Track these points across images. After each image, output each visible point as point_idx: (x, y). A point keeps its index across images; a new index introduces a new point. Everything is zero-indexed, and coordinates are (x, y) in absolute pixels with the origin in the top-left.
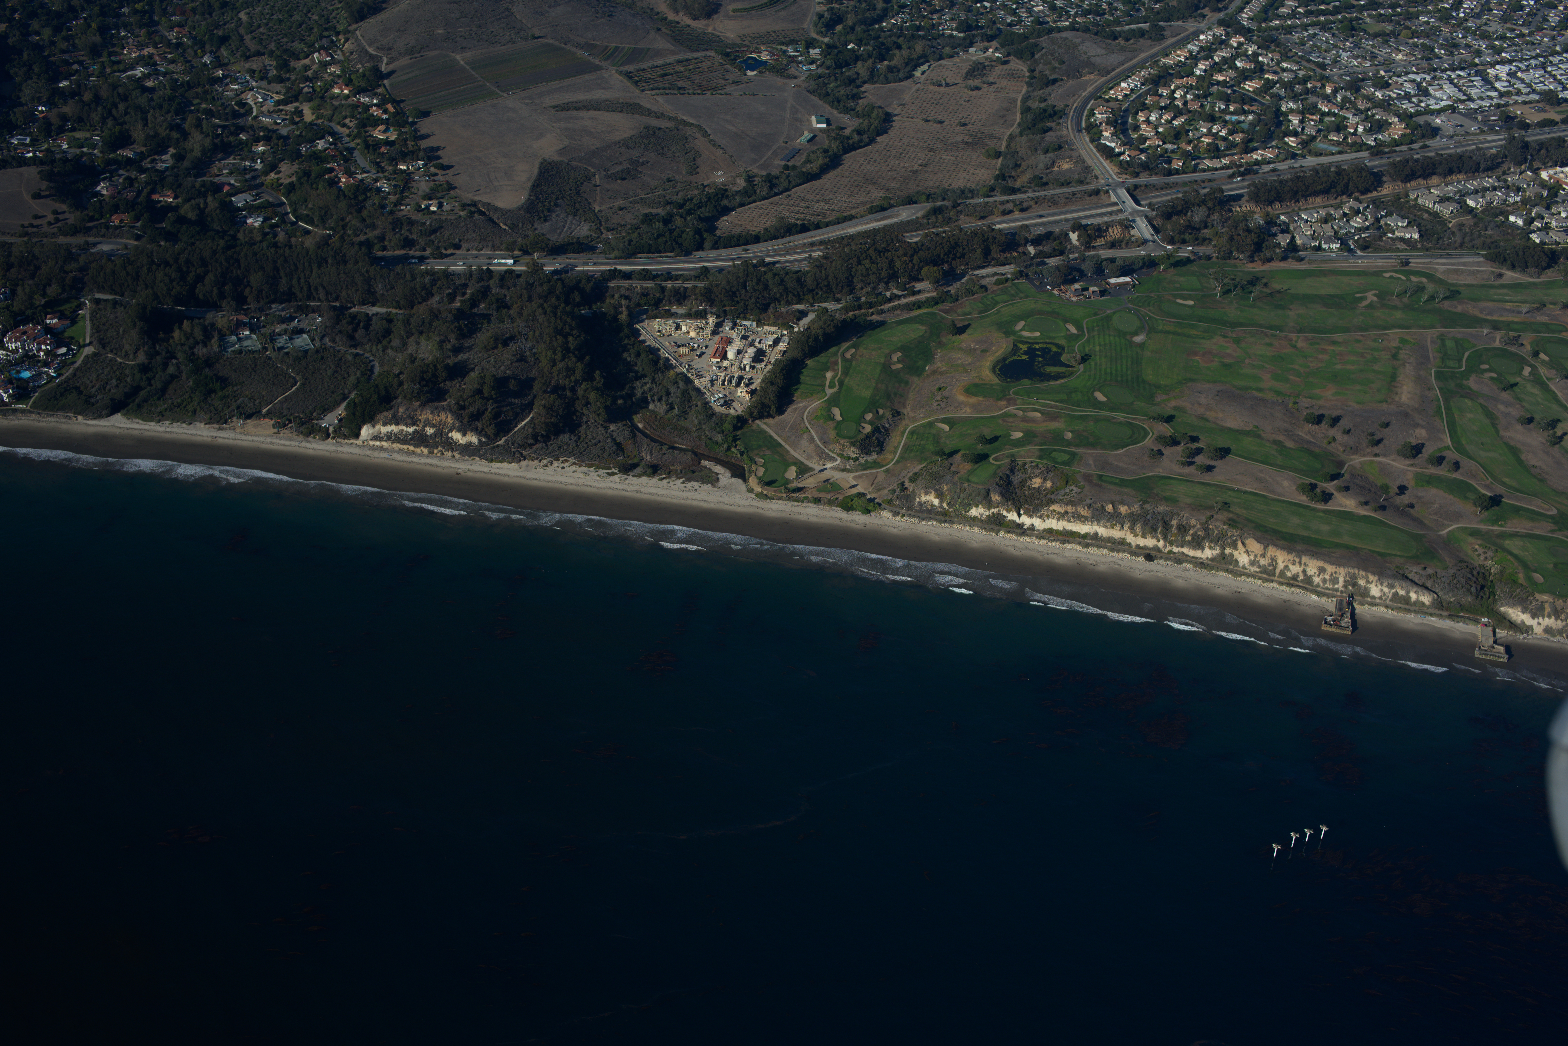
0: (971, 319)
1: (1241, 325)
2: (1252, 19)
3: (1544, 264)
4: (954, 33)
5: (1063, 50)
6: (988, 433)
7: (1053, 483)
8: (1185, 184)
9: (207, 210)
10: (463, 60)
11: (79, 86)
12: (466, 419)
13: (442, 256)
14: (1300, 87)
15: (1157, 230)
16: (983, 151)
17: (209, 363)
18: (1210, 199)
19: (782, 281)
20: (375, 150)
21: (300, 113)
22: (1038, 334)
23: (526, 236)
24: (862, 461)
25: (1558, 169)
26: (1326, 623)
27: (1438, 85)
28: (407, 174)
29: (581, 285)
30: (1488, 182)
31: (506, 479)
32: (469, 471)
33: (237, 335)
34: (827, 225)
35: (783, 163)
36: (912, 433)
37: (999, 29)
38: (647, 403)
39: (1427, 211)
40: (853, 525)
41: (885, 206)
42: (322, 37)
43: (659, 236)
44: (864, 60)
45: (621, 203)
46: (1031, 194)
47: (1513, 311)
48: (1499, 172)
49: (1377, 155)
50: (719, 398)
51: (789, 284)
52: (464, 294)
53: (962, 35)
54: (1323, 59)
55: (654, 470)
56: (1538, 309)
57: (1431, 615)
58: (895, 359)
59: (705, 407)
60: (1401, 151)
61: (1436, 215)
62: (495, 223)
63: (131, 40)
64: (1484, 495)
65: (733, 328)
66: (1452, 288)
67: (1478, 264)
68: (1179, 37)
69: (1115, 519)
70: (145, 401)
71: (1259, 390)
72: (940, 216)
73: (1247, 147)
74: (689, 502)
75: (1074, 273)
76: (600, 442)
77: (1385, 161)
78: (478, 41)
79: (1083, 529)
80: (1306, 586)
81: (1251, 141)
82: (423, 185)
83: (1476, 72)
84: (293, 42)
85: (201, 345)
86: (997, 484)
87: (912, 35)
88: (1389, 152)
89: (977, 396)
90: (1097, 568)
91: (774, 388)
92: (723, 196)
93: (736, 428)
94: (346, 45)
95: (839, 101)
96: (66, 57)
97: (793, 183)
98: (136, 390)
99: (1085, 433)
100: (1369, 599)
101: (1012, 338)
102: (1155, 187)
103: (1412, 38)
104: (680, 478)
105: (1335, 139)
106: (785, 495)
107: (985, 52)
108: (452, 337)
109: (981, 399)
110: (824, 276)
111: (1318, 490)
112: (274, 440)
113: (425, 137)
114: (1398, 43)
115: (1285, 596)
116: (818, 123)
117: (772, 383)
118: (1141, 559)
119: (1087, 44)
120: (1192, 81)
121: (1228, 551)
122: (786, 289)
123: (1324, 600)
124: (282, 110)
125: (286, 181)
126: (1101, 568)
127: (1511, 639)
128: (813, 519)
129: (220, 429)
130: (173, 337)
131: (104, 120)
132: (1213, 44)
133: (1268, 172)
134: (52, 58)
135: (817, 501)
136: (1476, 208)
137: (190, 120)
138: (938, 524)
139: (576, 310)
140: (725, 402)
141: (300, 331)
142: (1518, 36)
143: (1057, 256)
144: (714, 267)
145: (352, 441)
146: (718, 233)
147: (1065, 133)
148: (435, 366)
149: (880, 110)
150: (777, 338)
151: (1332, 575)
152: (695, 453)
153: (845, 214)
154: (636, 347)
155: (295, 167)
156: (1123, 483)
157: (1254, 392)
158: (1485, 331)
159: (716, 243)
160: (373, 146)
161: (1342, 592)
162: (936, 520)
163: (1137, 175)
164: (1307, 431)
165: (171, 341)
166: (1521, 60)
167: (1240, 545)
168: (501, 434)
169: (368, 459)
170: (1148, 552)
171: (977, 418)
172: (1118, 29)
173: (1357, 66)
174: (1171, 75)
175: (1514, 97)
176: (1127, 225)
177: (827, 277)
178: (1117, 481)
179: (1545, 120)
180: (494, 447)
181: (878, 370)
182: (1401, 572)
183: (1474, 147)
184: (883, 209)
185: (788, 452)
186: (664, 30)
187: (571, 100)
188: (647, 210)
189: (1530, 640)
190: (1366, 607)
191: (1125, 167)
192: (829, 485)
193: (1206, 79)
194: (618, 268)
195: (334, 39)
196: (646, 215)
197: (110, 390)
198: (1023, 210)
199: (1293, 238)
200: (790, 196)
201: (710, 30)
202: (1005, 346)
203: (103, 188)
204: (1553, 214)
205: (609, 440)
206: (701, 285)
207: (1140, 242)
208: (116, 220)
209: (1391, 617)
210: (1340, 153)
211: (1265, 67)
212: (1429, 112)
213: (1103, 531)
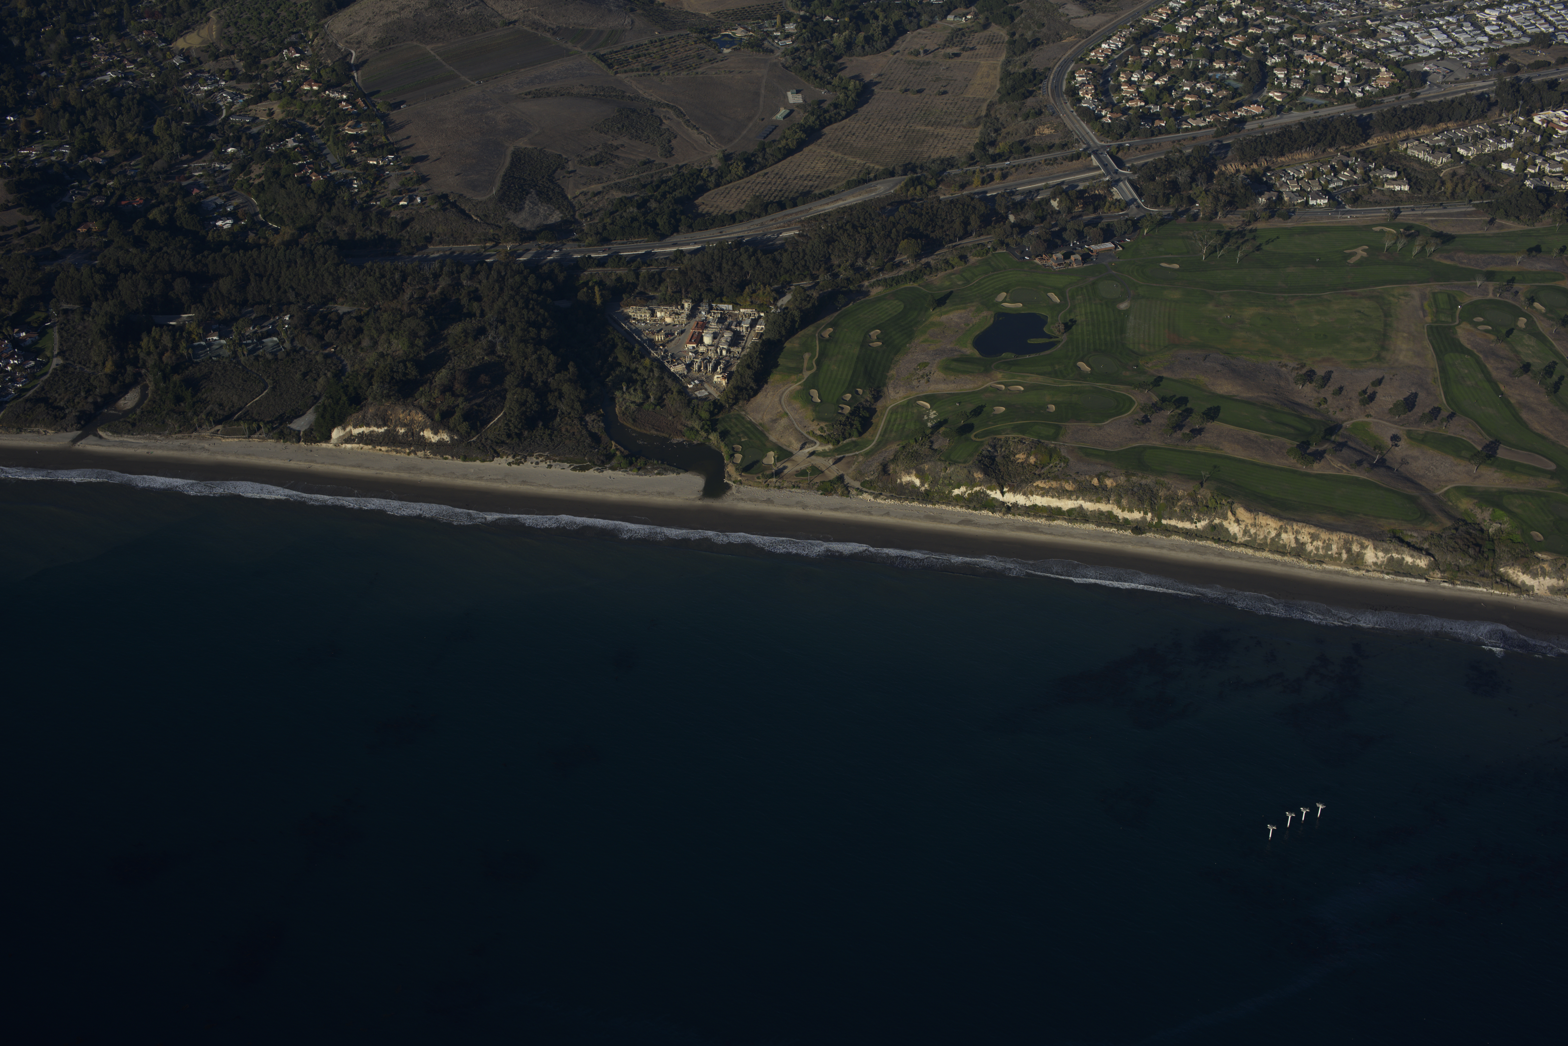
0: (951, 292)
1: (1228, 287)
3: (1538, 211)
5: (1041, 13)
6: (969, 407)
7: (1037, 458)
8: (1168, 144)
9: (175, 214)
10: (433, 51)
12: (437, 418)
14: (1285, 41)
15: (1139, 192)
16: (963, 119)
17: (178, 371)
18: (1195, 158)
19: (759, 262)
20: (344, 145)
21: (270, 111)
22: (1020, 305)
23: (498, 227)
24: (842, 443)
25: (1551, 113)
27: (1427, 32)
28: (380, 169)
29: (555, 271)
30: (1479, 129)
33: (206, 341)
35: (759, 140)
36: (893, 411)
39: (1417, 161)
41: (864, 180)
42: (290, 33)
43: (633, 220)
44: (840, 32)
45: (595, 188)
46: (1011, 162)
47: (1507, 261)
48: (1490, 118)
49: (1366, 106)
50: (696, 384)
53: (940, 2)
54: (1309, 11)
56: (1533, 258)
58: (873, 336)
59: (683, 394)
60: (1390, 102)
61: (1426, 165)
62: (467, 215)
63: (100, 45)
64: (1479, 452)
65: (709, 312)
66: (1443, 240)
67: (1470, 214)
69: (1101, 493)
72: (919, 188)
73: (1231, 103)
75: (1056, 241)
76: (575, 434)
77: (1372, 112)
78: (448, 30)
79: (1067, 504)
80: (1299, 554)
81: (1235, 97)
82: (393, 179)
83: (1466, 17)
84: (262, 39)
85: (170, 353)
86: (980, 462)
88: (1378, 104)
89: (955, 371)
91: (749, 372)
92: (698, 176)
93: (713, 412)
94: (316, 41)
95: (815, 75)
96: (34, 64)
97: (770, 161)
99: (1069, 406)
100: (1363, 565)
101: (994, 309)
102: (1138, 149)
105: (1321, 91)
106: (763, 482)
107: (963, 19)
108: (423, 333)
109: (962, 374)
110: (800, 255)
113: (398, 128)
116: (794, 98)
117: (748, 366)
118: (1129, 532)
119: (1068, 6)
120: (1174, 39)
121: (1217, 521)
123: (1317, 566)
124: (251, 110)
125: (256, 182)
130: (141, 345)
131: (72, 128)
133: (1253, 129)
135: (796, 486)
136: (1467, 156)
138: (920, 505)
143: (1038, 224)
144: (690, 250)
145: (323, 444)
146: (694, 214)
147: (1045, 97)
148: (405, 363)
149: (858, 81)
150: (754, 320)
151: (1325, 541)
155: (265, 167)
156: (1107, 455)
157: (1242, 356)
158: (1478, 283)
159: (692, 225)
160: (343, 141)
162: (919, 501)
163: (1119, 137)
164: (1296, 393)
165: (140, 349)
166: (1511, 3)
167: (1230, 514)
168: (474, 432)
170: (1136, 525)
171: (958, 394)
173: (1343, 17)
174: (1153, 33)
175: (1505, 41)
177: (804, 256)
178: (1105, 453)
179: (1537, 62)
180: (467, 446)
181: (857, 349)
182: (1399, 536)
183: (1464, 94)
185: (766, 436)
186: (638, 10)
187: (543, 86)
188: (621, 195)
189: (1532, 601)
190: (1361, 573)
191: (1106, 131)
192: (809, 470)
193: (1189, 37)
194: (593, 255)
195: (303, 34)
196: (621, 200)
197: (79, 403)
198: (1003, 178)
199: (1279, 195)
200: (766, 174)
201: (685, 8)
202: (986, 319)
203: (71, 196)
204: (1547, 160)
205: (585, 432)
206: (676, 269)
207: (1122, 205)
208: (83, 228)
210: (1326, 106)
211: (1249, 22)
212: (1416, 59)
213: (1089, 506)
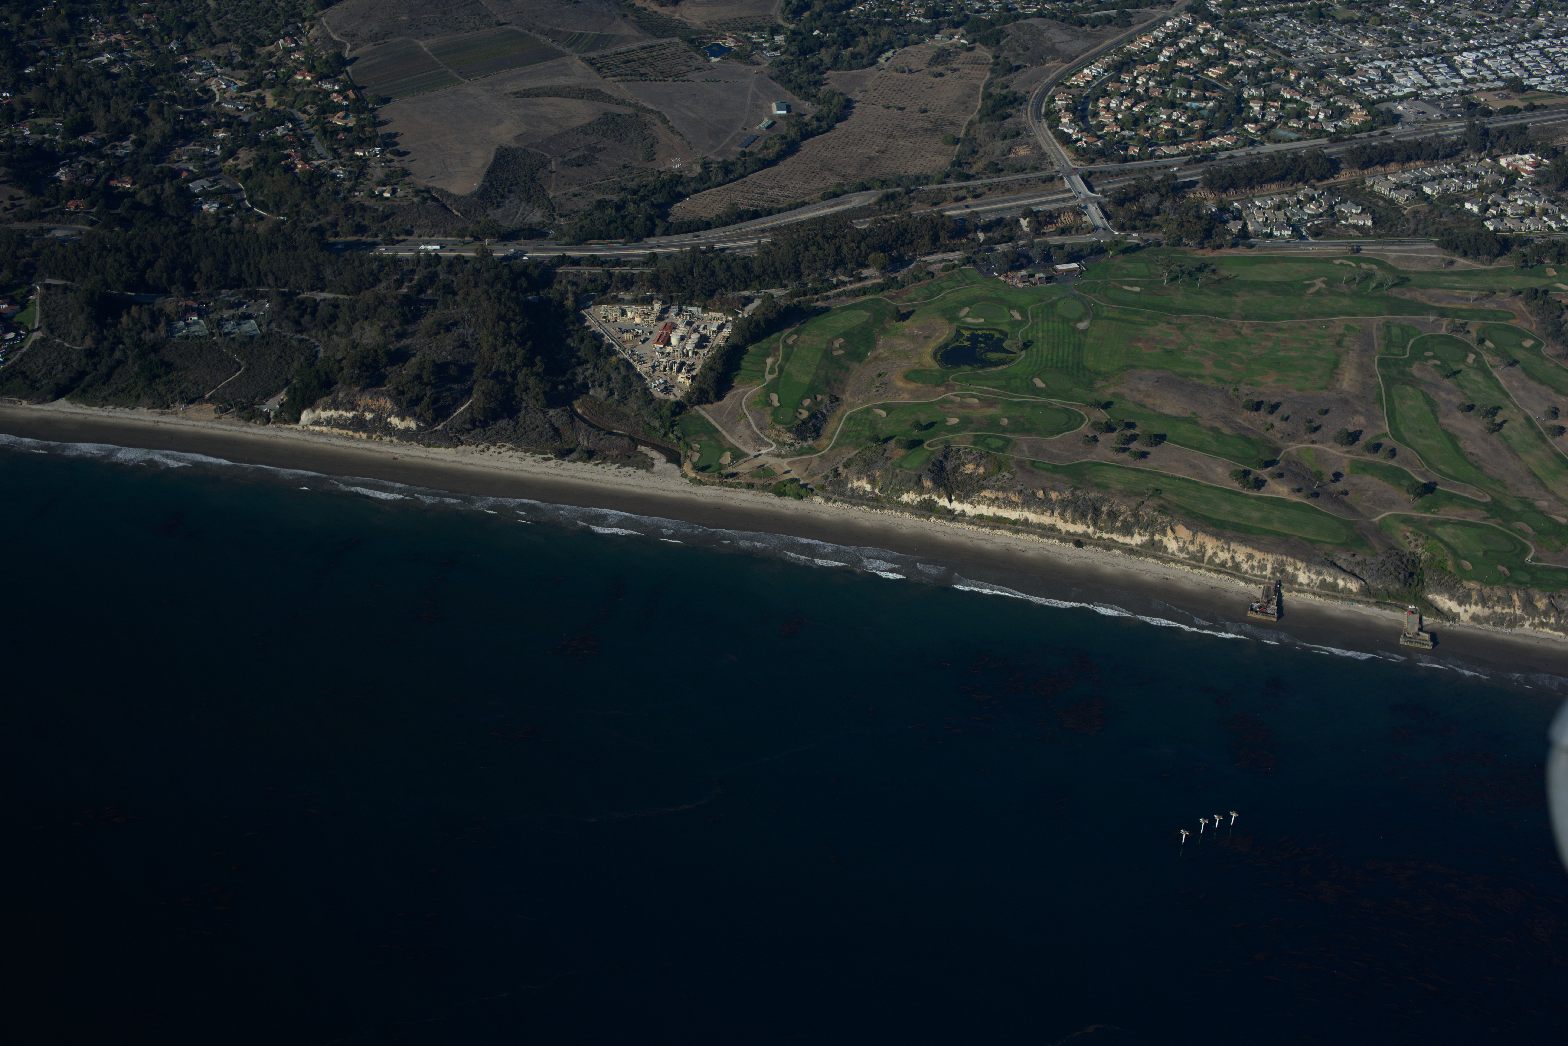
0: (916, 305)
1: (1187, 311)
2: (1220, 6)
3: (1496, 251)
4: (922, 19)
5: (1028, 37)
6: (924, 419)
7: (986, 469)
8: (1141, 170)
9: (162, 196)
10: (426, 46)
11: (44, 72)
12: (405, 404)
13: (394, 242)
14: (1264, 74)
15: (1108, 216)
16: (942, 137)
17: (155, 348)
18: (1164, 186)
19: (729, 267)
20: (332, 136)
21: (261, 99)
22: (982, 320)
23: (478, 222)
24: (797, 446)
25: (1518, 156)
26: (1252, 609)
27: (1403, 71)
28: (364, 160)
29: (529, 271)
30: (1446, 169)
31: (442, 464)
32: (407, 455)
33: (185, 321)
34: (779, 211)
35: (740, 149)
36: (850, 419)
37: (967, 16)
38: (588, 389)
39: (1383, 198)
40: (784, 511)
41: (839, 192)
42: (287, 24)
43: (611, 222)
44: (828, 47)
45: (575, 189)
46: (985, 181)
47: (1462, 299)
48: (1458, 159)
49: (1336, 142)
50: (660, 384)
51: (736, 270)
52: (411, 280)
53: (929, 21)
54: (1290, 45)
55: (590, 455)
56: (1487, 296)
57: (1358, 602)
58: (837, 345)
59: (645, 393)
60: (1361, 138)
61: (1391, 202)
62: (447, 209)
63: (99, 27)
64: (1417, 482)
65: (678, 314)
66: (1402, 275)
67: (1431, 251)
68: (1146, 24)
69: (1046, 505)
70: (90, 385)
71: (1200, 376)
72: (892, 203)
73: (1205, 133)
74: (622, 487)
75: (1022, 259)
76: (537, 427)
77: (1343, 148)
78: (443, 28)
79: (1013, 515)
80: (1235, 572)
81: (1210, 127)
82: (378, 171)
83: (1443, 58)
84: (259, 28)
85: (148, 331)
86: (929, 470)
87: (879, 21)
88: (1348, 139)
89: (915, 382)
90: (1026, 554)
91: (712, 374)
92: (677, 183)
93: (674, 413)
94: (311, 32)
95: (801, 88)
96: (34, 43)
97: (749, 170)
98: (82, 374)
99: (1021, 420)
100: (1297, 586)
101: (956, 324)
102: (1110, 174)
103: (1380, 25)
104: (615, 463)
105: (1295, 125)
106: (718, 481)
107: (951, 39)
108: (396, 322)
109: (920, 385)
110: (770, 262)
111: (1251, 477)
112: (216, 425)
113: (384, 123)
114: (1366, 30)
115: (1213, 583)
116: (778, 109)
117: (711, 369)
118: (1071, 545)
119: (1053, 30)
120: (1155, 68)
121: (1157, 537)
122: (732, 276)
123: (1252, 586)
124: (244, 97)
125: (243, 167)
126: (1030, 554)
127: (1437, 626)
128: (745, 505)
129: (162, 414)
130: (121, 323)
131: (66, 105)
132: (1179, 30)
133: (1225, 159)
134: (20, 45)
135: (750, 486)
136: (1433, 196)
137: (152, 106)
138: (869, 510)
139: (521, 296)
140: (665, 388)
141: (247, 317)
142: (1487, 23)
143: (1006, 242)
144: (664, 253)
145: (292, 426)
146: (671, 219)
147: (1024, 119)
148: (376, 352)
149: (841, 97)
150: (722, 324)
151: (1260, 561)
152: (632, 439)
153: (798, 201)
154: (580, 332)
155: (254, 153)
156: (1056, 469)
157: (1195, 379)
158: (1432, 318)
159: (667, 229)
160: (331, 132)
161: (1269, 579)
162: (868, 505)
163: (1092, 161)
164: (1245, 418)
165: (119, 326)
166: (1489, 47)
167: (1169, 531)
168: (439, 420)
169: (307, 444)
170: (1078, 538)
171: (915, 404)
172: (1085, 15)
173: (1323, 53)
174: (1135, 61)
175: (1479, 84)
176: (1079, 212)
177: (774, 263)
178: (1050, 467)
179: (1508, 107)
180: (432, 432)
181: (819, 356)
182: (1330, 559)
183: (1433, 134)
184: (835, 195)
185: (724, 437)
186: (630, 16)
187: (532, 87)
188: (600, 197)
189: (1456, 627)
190: (1294, 594)
191: (1081, 154)
192: (764, 471)
193: (1170, 66)
194: (567, 254)
195: (300, 25)
196: (600, 202)
197: (55, 375)
198: (976, 197)
199: (1245, 225)
200: (745, 182)
201: (677, 16)
202: (947, 332)
203: (62, 174)
204: (1509, 201)
205: (547, 426)
206: (649, 271)
207: (1090, 228)
208: (71, 206)
209: (1318, 604)
210: (1299, 139)
211: (1230, 54)
212: (1392, 99)
213: (1033, 517)
